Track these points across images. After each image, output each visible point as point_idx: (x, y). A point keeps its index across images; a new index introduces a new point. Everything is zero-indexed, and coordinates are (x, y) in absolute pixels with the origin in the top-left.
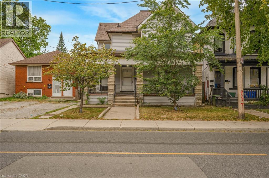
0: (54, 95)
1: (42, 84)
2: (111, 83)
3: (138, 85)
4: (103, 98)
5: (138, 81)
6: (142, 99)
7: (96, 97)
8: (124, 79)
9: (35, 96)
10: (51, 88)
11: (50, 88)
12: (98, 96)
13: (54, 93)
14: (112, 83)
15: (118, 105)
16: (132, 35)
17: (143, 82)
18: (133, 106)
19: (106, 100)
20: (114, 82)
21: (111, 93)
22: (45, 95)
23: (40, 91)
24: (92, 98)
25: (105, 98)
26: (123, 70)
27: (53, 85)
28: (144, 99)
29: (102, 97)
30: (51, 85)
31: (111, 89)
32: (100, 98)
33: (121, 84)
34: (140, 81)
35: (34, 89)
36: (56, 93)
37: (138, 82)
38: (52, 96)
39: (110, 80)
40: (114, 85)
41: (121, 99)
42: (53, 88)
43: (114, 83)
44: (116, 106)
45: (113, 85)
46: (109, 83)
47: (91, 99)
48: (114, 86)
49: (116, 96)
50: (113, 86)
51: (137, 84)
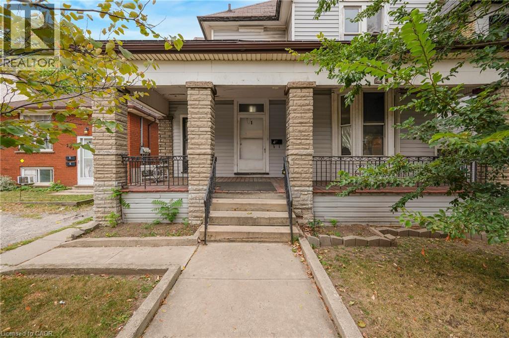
0: (81, 181)
1: (53, 155)
2: (198, 151)
3: (293, 157)
4: (175, 200)
5: (295, 141)
6: (310, 206)
7: (150, 198)
8: (245, 143)
9: (39, 184)
10: (75, 165)
11: (70, 166)
12: (157, 195)
13: (81, 176)
14: (203, 151)
15: (221, 237)
16: (264, 31)
17: (311, 147)
18: (285, 239)
19: (184, 210)
20: (212, 145)
21: (199, 185)
22: (59, 182)
23: (51, 171)
24: (137, 201)
25: (180, 201)
26: (241, 118)
27: (79, 159)
28: (316, 204)
29: (168, 199)
30: (75, 158)
31: (199, 170)
32: (163, 200)
33: (235, 157)
34: (300, 144)
35: (37, 168)
36: (85, 176)
37: (297, 144)
38: (77, 184)
39: (196, 141)
40: (209, 157)
41: (235, 207)
42: (79, 166)
43: (209, 151)
44: (215, 241)
45: (206, 157)
46: (191, 149)
47: (132, 206)
48: (209, 162)
49: (218, 195)
50: (206, 159)
51: (290, 152)
